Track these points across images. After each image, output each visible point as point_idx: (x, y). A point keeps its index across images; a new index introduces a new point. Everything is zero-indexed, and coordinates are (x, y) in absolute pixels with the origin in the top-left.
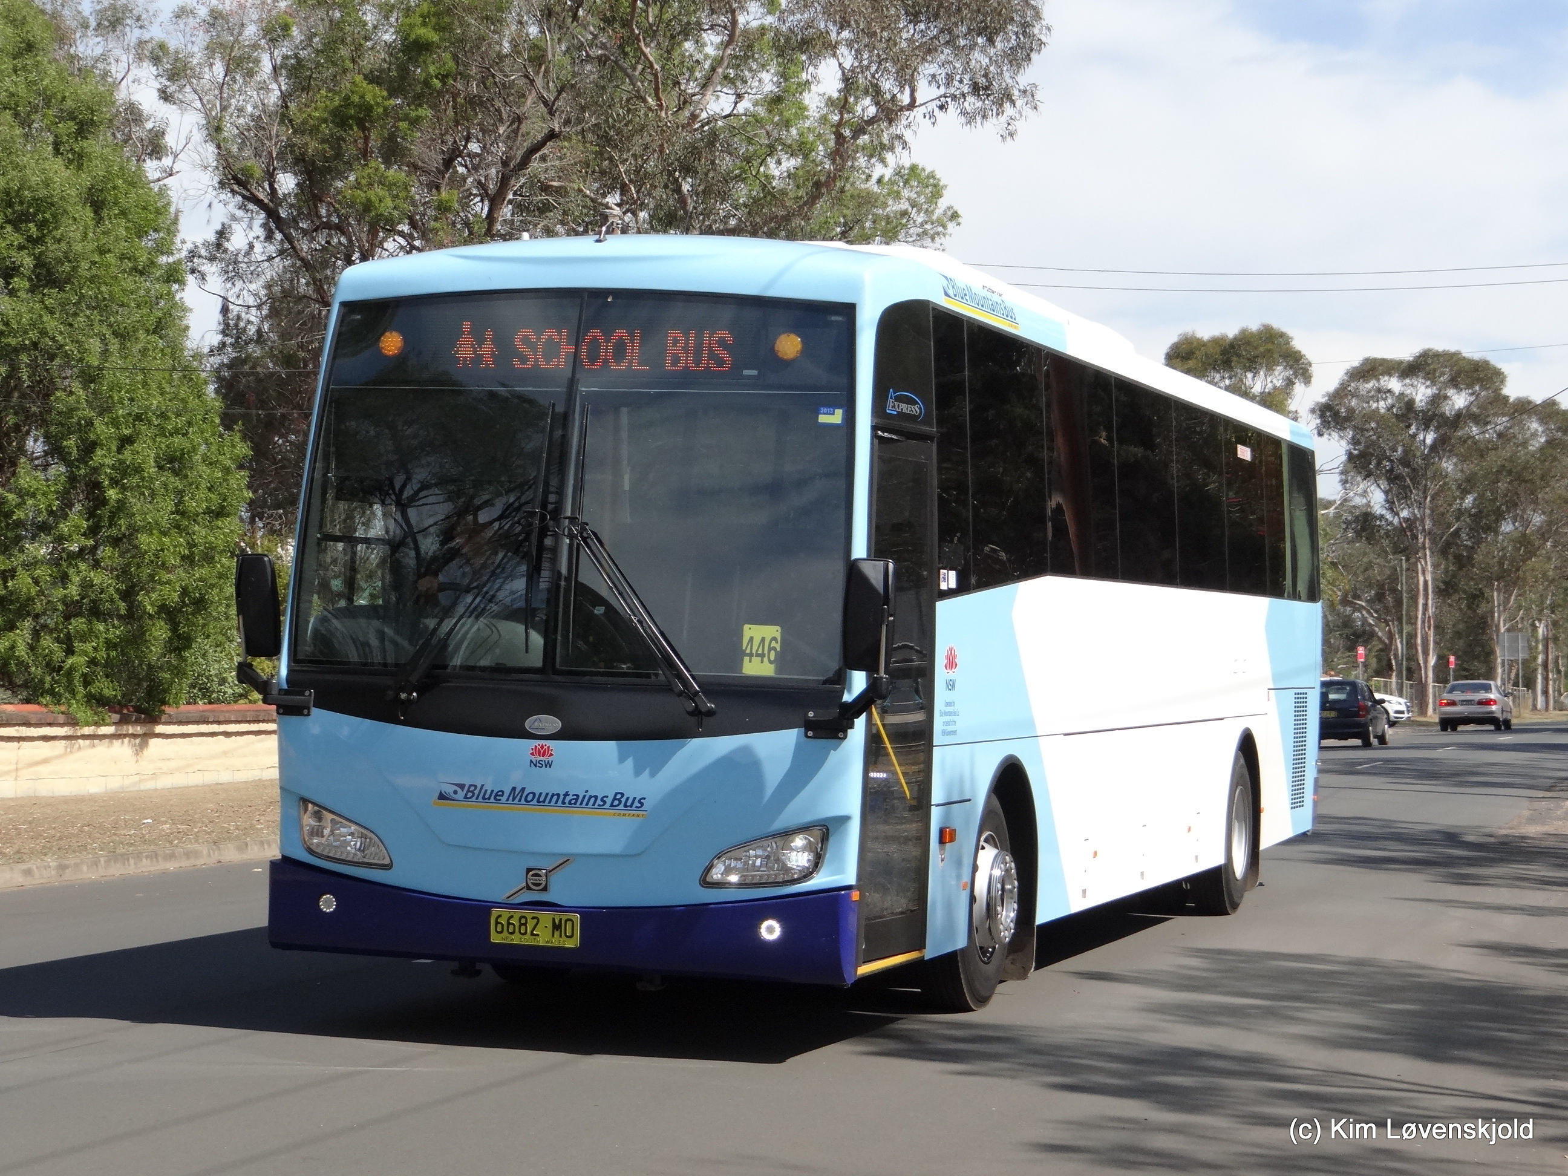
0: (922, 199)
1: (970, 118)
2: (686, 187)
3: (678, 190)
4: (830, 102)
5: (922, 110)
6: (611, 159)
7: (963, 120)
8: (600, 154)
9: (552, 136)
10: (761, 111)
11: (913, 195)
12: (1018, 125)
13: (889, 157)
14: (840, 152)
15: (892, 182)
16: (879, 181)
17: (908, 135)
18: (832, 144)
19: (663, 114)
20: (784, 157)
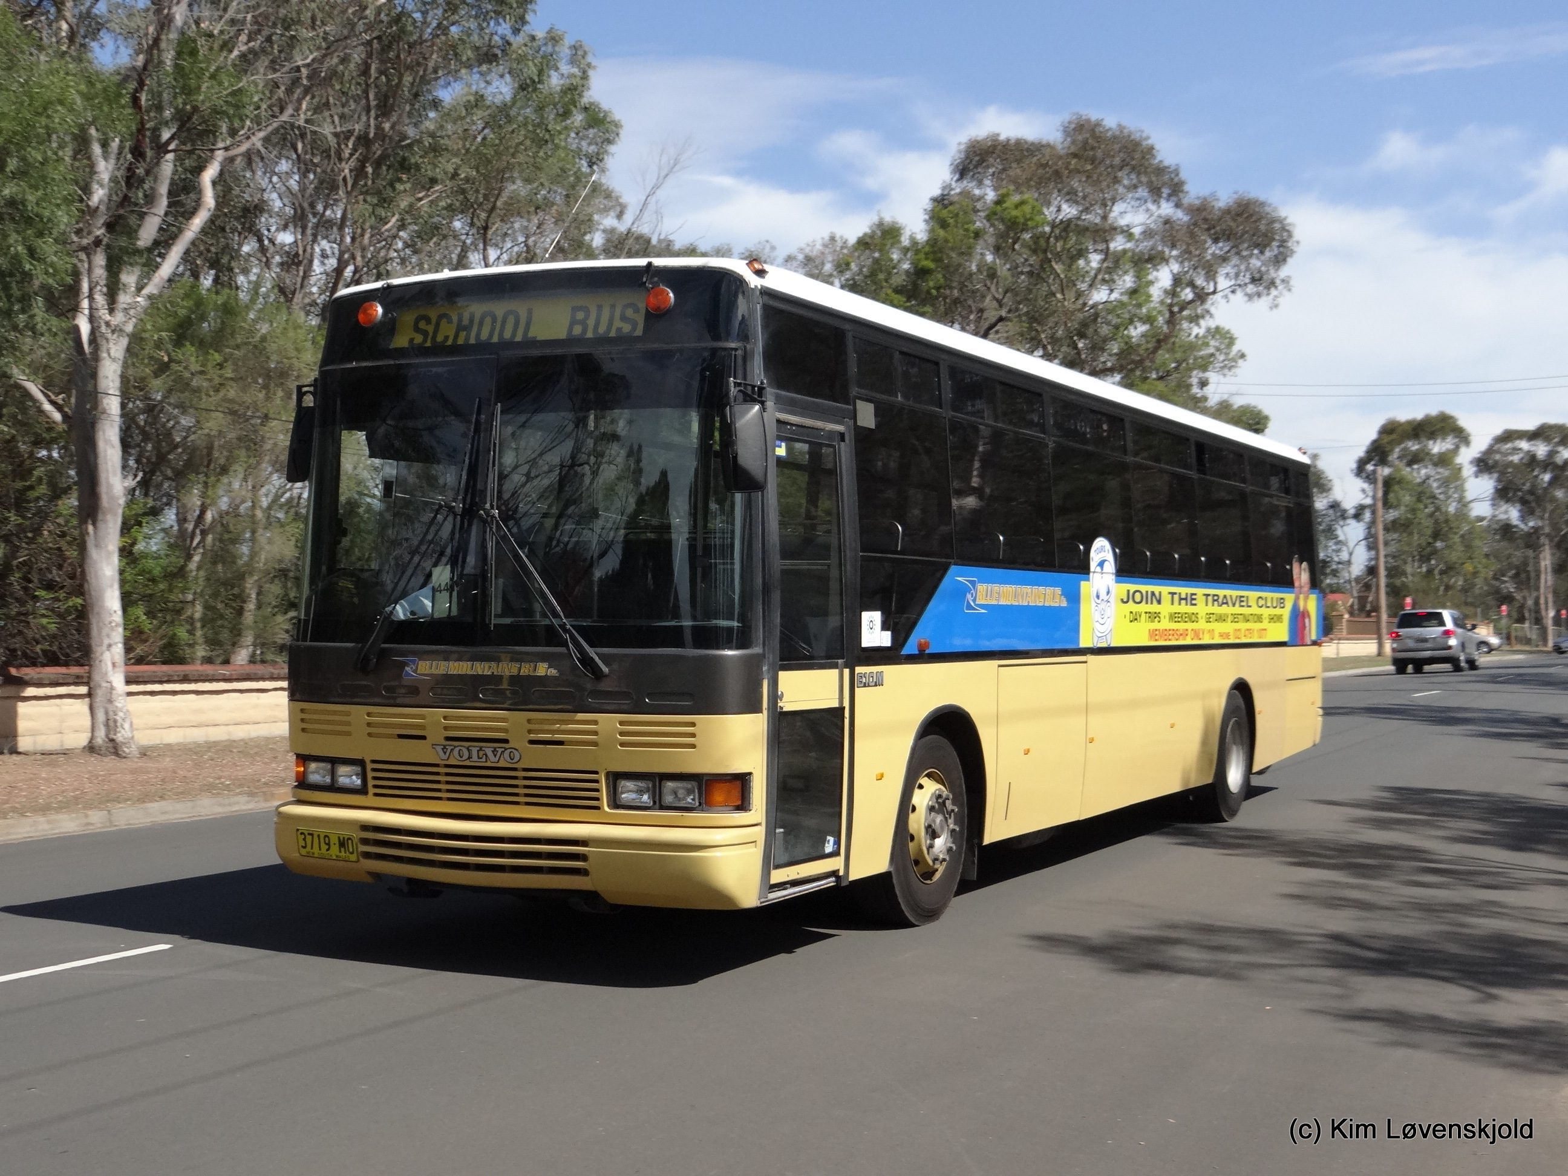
0: (1223, 347)
1: (1250, 297)
2: (1080, 345)
3: (1076, 347)
4: (1166, 292)
5: (1221, 294)
6: (1037, 331)
7: (1246, 298)
8: (1031, 329)
9: (1001, 319)
10: (1125, 298)
11: (1217, 344)
12: (1281, 300)
13: (1202, 322)
14: (1172, 321)
15: (1204, 337)
16: (1197, 336)
17: (1213, 310)
18: (1167, 315)
19: (1066, 303)
20: (1138, 324)
